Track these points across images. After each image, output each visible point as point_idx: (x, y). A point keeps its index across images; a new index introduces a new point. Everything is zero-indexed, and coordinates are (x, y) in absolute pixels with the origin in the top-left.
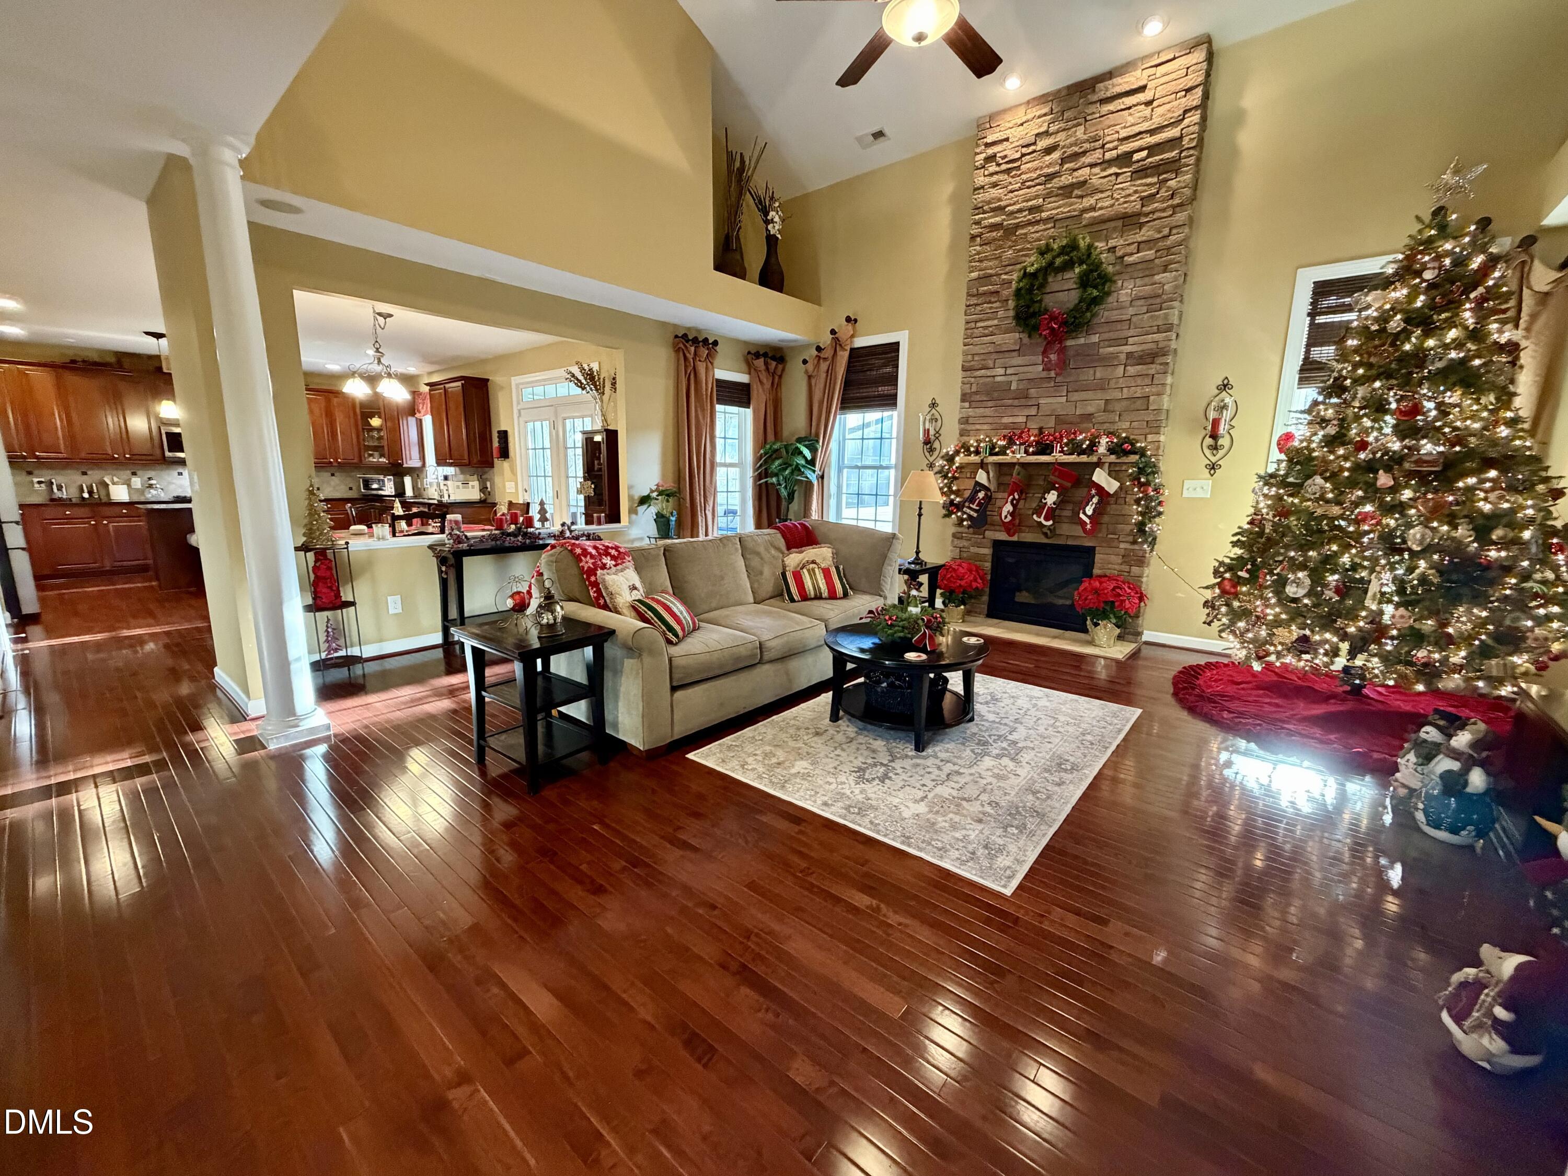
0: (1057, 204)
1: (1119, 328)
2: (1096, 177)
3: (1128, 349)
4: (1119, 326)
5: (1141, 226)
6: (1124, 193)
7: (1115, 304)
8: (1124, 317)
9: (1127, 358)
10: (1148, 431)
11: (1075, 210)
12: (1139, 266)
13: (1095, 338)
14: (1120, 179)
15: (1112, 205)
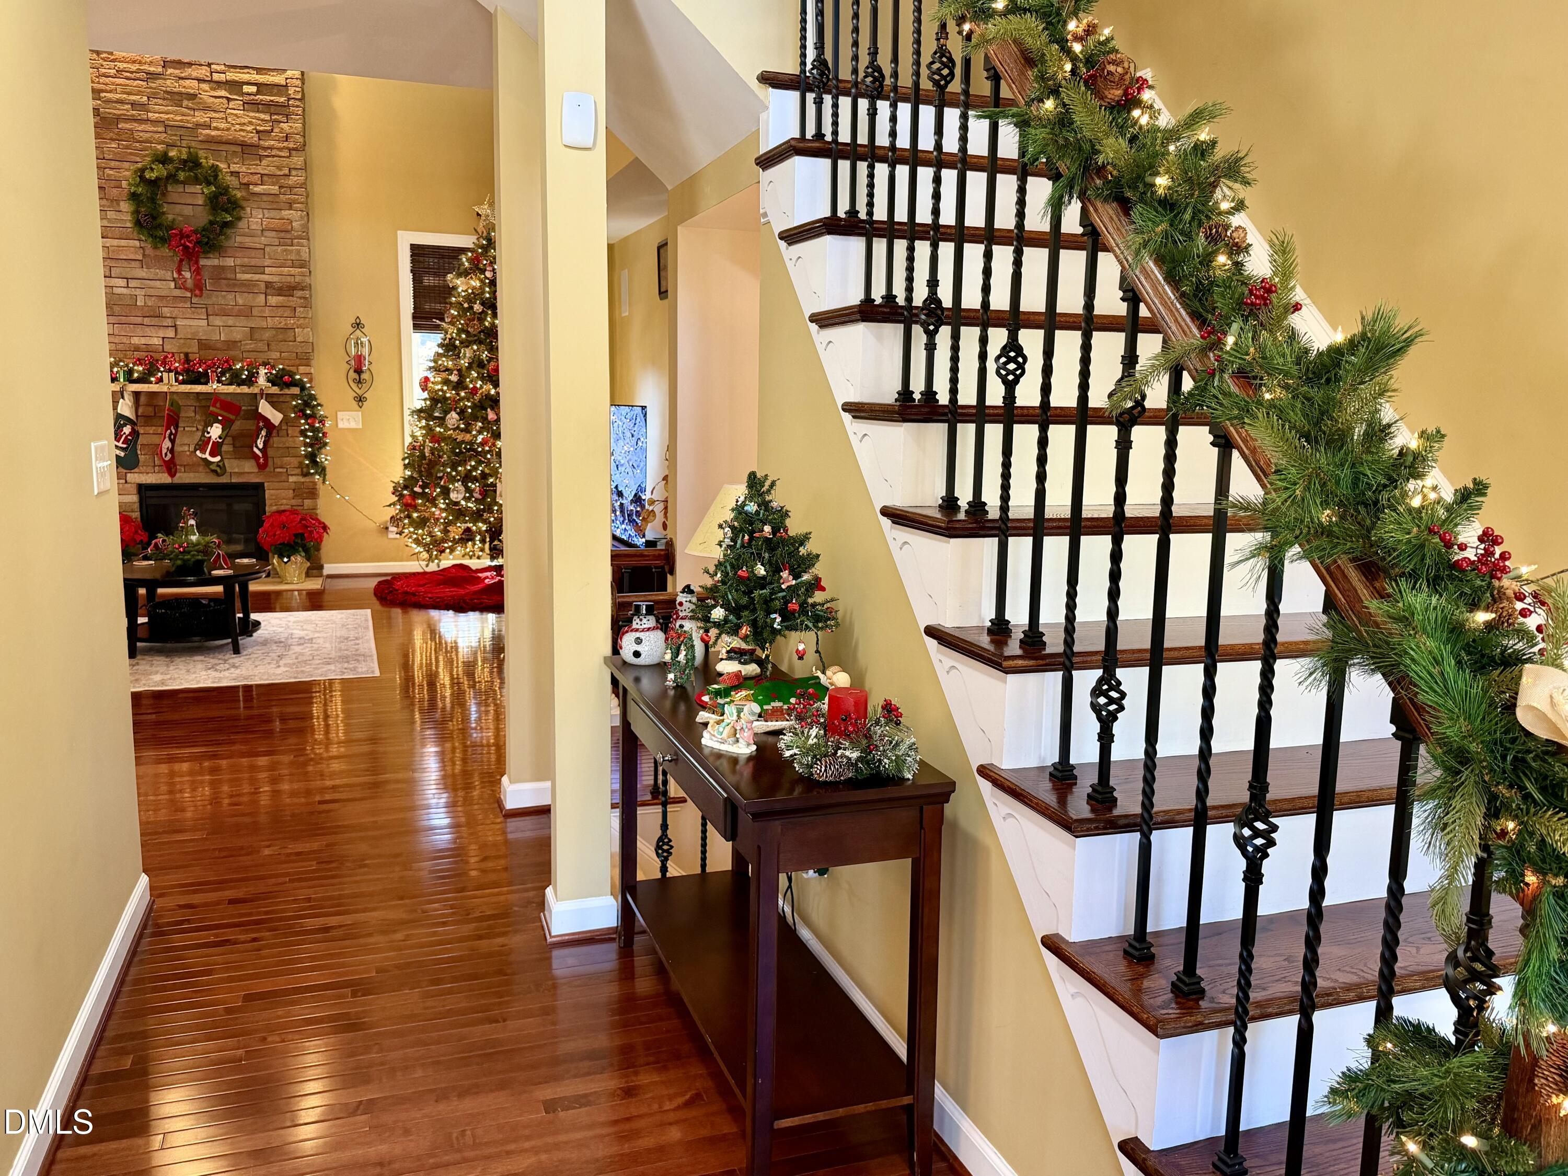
0: (166, 108)
1: (253, 255)
2: (206, 93)
3: (266, 278)
4: (253, 253)
5: (261, 158)
6: (238, 121)
7: (247, 230)
8: (258, 246)
9: (267, 287)
10: (298, 362)
11: (188, 122)
12: (265, 198)
13: (230, 262)
14: (232, 104)
15: (228, 129)
